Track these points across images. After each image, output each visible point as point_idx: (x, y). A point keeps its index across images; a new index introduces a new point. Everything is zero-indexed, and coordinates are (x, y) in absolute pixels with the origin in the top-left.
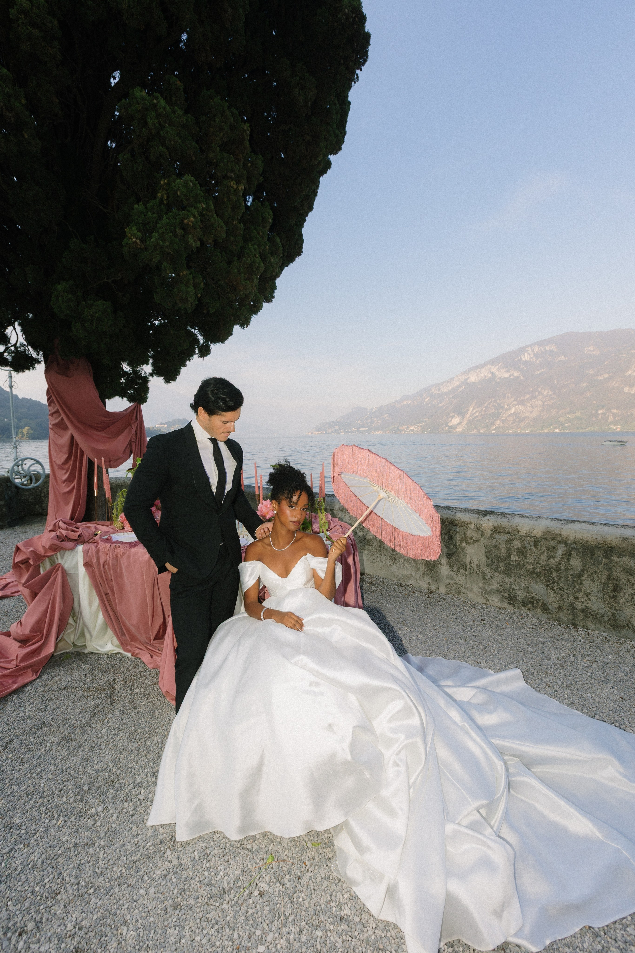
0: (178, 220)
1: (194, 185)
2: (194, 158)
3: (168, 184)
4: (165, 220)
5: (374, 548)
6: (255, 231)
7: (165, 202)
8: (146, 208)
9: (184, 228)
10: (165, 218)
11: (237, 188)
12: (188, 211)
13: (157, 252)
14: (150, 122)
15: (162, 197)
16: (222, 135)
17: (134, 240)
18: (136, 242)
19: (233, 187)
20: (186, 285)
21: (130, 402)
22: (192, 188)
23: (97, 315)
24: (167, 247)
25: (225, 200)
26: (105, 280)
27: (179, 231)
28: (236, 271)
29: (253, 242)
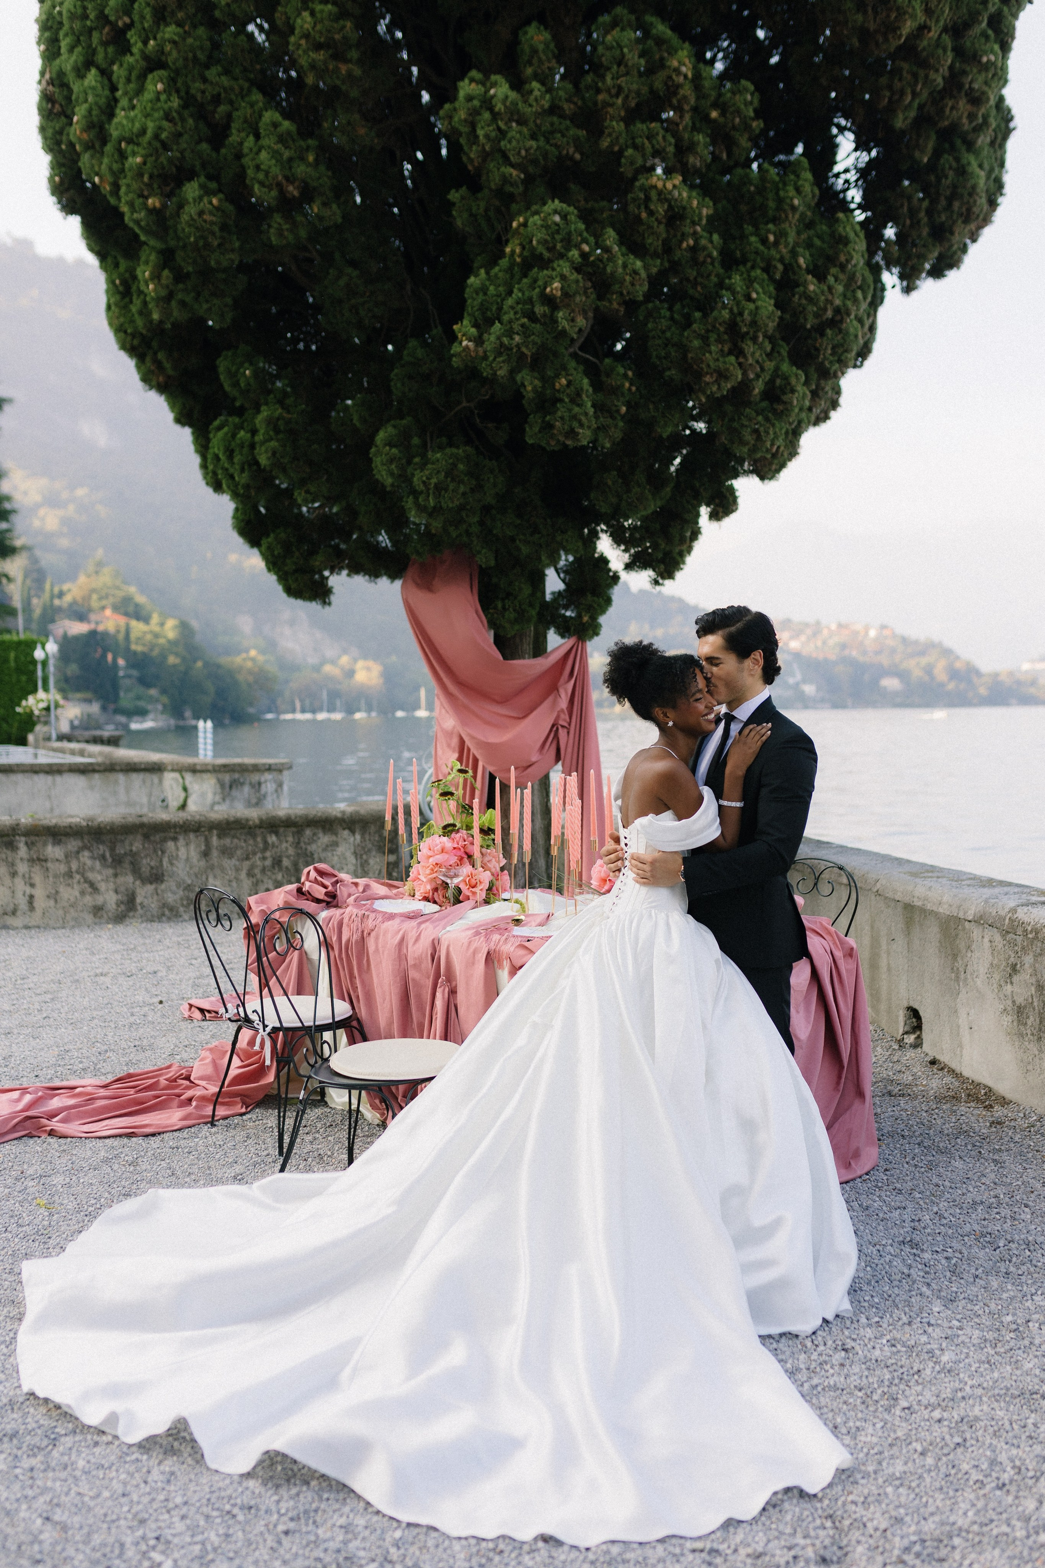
0: (537, 290)
1: (564, 217)
2: (578, 156)
3: (525, 225)
4: (517, 294)
5: (1029, 1032)
6: (753, 239)
7: (518, 260)
8: (489, 278)
9: (549, 301)
10: (515, 290)
11: (664, 186)
12: (553, 269)
13: (501, 359)
14: (480, 133)
15: (513, 252)
16: (619, 101)
17: (465, 343)
18: (467, 346)
19: (655, 187)
20: (572, 401)
21: (563, 637)
22: (557, 224)
23: (434, 481)
24: (518, 346)
25: (644, 215)
26: (465, 404)
27: (539, 309)
28: (696, 343)
29: (749, 265)
